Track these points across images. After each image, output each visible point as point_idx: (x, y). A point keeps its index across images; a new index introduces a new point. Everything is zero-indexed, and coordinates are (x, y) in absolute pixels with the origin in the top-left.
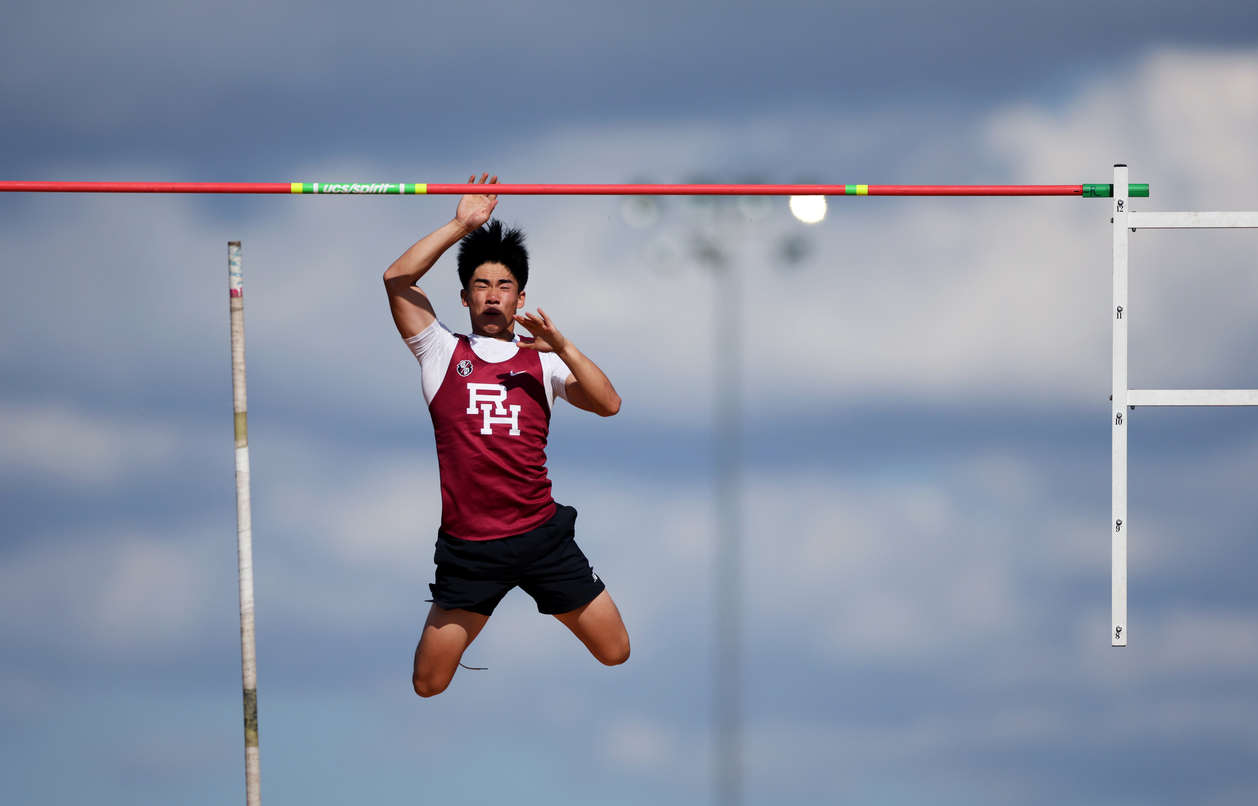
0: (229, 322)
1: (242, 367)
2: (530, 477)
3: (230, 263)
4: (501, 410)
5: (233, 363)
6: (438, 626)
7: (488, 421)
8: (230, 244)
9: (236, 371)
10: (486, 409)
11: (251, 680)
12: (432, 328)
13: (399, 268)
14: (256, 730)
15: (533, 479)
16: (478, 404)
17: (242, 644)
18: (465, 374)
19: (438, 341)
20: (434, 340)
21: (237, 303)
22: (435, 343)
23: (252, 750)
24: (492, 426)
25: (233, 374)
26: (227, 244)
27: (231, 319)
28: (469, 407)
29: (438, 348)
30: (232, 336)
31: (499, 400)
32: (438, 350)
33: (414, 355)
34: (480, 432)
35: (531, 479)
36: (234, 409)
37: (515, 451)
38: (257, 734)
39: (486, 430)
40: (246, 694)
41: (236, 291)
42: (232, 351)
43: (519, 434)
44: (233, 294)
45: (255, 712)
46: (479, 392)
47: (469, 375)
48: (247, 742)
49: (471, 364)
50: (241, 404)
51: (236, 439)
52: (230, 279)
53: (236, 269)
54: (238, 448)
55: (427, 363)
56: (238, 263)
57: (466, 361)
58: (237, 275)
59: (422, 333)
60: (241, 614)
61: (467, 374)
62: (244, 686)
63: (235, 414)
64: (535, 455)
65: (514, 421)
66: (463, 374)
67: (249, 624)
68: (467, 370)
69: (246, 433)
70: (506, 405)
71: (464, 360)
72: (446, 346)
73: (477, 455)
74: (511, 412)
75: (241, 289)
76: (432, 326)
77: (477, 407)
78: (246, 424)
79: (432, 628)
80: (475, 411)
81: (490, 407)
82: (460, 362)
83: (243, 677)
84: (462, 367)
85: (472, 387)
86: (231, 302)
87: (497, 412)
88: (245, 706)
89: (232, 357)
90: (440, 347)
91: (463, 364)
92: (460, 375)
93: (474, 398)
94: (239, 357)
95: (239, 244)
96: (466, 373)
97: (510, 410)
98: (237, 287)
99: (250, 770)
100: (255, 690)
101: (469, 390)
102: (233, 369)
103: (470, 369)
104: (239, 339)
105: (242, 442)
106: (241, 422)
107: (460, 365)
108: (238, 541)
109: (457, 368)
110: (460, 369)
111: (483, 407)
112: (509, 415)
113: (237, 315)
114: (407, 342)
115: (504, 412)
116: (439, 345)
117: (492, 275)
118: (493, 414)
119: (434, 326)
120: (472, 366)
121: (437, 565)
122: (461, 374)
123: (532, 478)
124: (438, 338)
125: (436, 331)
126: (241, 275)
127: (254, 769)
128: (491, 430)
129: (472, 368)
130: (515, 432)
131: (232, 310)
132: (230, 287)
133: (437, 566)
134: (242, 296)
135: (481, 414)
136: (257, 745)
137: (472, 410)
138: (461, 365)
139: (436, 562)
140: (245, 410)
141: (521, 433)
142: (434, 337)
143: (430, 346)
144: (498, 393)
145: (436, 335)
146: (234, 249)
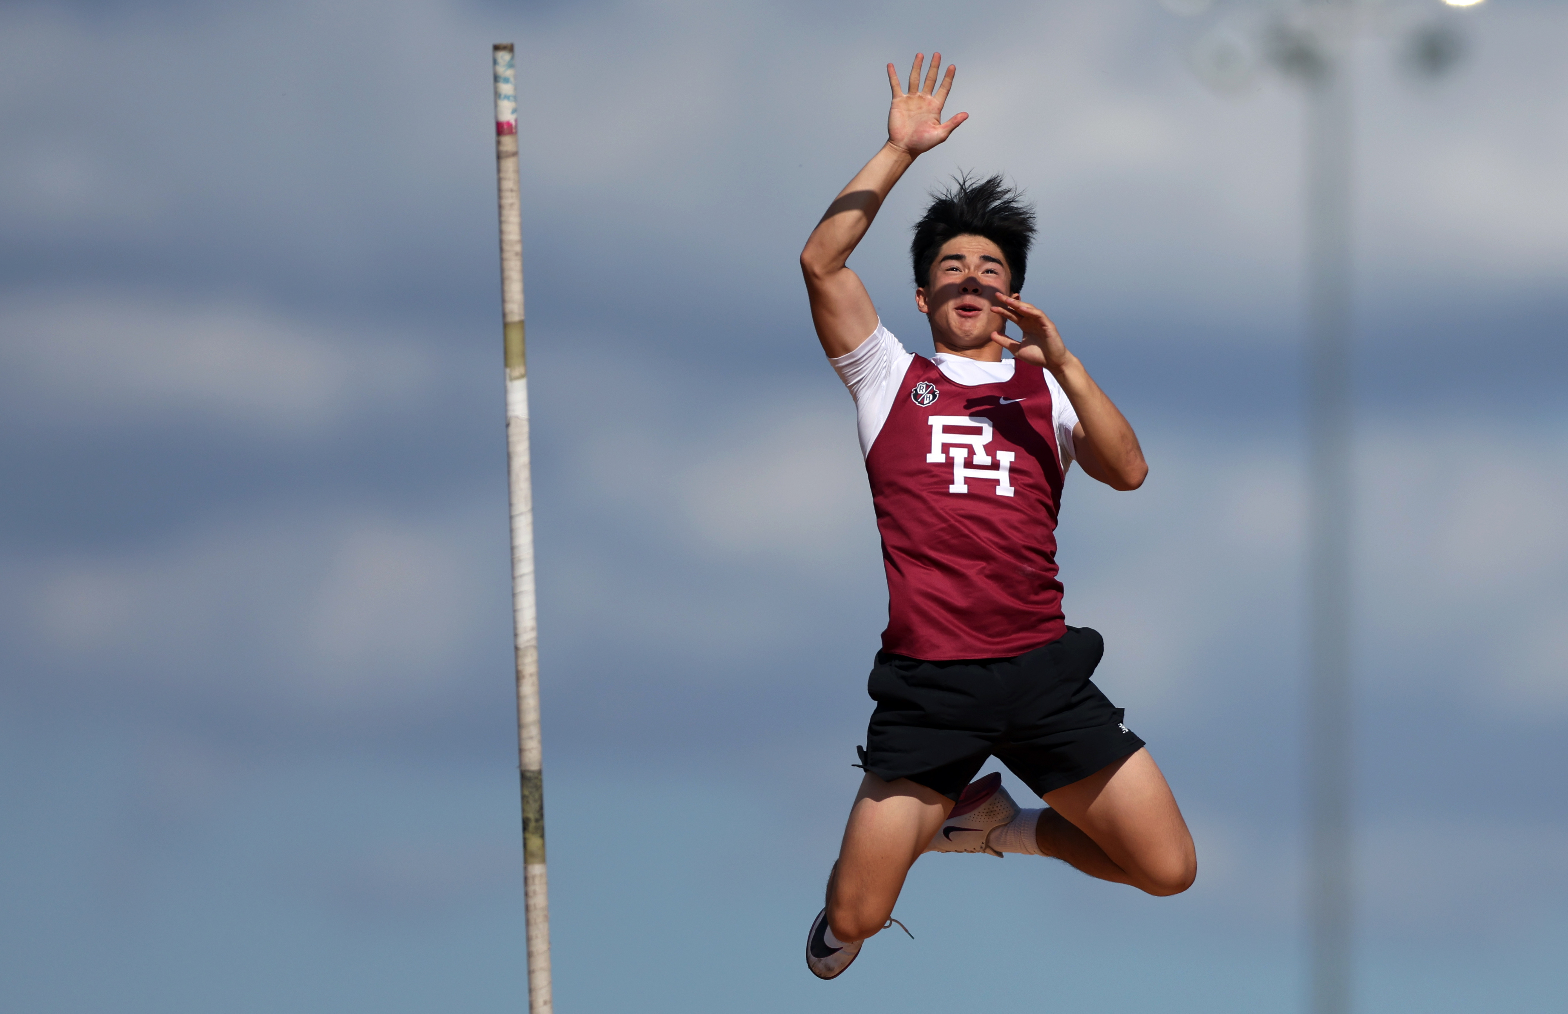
0: (495, 177)
1: (518, 248)
2: (1030, 566)
3: (496, 78)
4: (981, 458)
5: (501, 241)
6: (878, 798)
7: (960, 473)
8: (497, 48)
9: (506, 255)
10: (959, 455)
11: (533, 756)
12: (875, 337)
13: (822, 244)
14: (542, 836)
15: (1034, 570)
16: (946, 448)
17: (518, 697)
18: (925, 403)
19: (885, 358)
20: (879, 357)
21: (508, 143)
22: (878, 364)
23: (537, 869)
24: (968, 480)
25: (502, 260)
26: (491, 48)
27: (499, 171)
28: (930, 452)
29: (884, 368)
30: (500, 197)
31: (979, 442)
32: (884, 372)
33: (844, 384)
34: (949, 491)
35: (1030, 569)
36: (504, 315)
37: (1005, 521)
38: (543, 845)
39: (959, 487)
40: (524, 777)
41: (509, 124)
42: (501, 222)
43: (1012, 495)
44: (501, 129)
45: (541, 808)
46: (947, 429)
47: (933, 404)
48: (528, 856)
49: (936, 389)
50: (515, 307)
51: (506, 365)
52: (496, 106)
53: (506, 88)
54: (512, 379)
55: (865, 395)
56: (512, 79)
57: (926, 384)
58: (511, 98)
59: (859, 348)
60: (517, 649)
61: (929, 403)
62: (521, 764)
63: (506, 325)
64: (1039, 531)
65: (1003, 476)
66: (922, 402)
67: (529, 665)
68: (929, 398)
69: (524, 355)
70: (990, 449)
71: (923, 382)
72: (896, 363)
73: (944, 525)
74: (999, 461)
75: (516, 121)
76: (875, 334)
77: (943, 452)
78: (524, 340)
79: (868, 802)
80: (942, 459)
81: (964, 452)
82: (918, 384)
83: (521, 751)
84: (919, 393)
85: (937, 422)
86: (498, 143)
87: (977, 460)
88: (524, 798)
89: (501, 232)
90: (887, 367)
91: (922, 388)
92: (917, 404)
93: (938, 438)
94: (513, 232)
95: (510, 48)
96: (928, 401)
97: (998, 458)
98: (507, 115)
99: (532, 902)
100: (540, 772)
101: (931, 426)
102: (502, 250)
103: (934, 396)
104: (510, 199)
105: (518, 370)
106: (515, 337)
107: (916, 390)
108: (511, 531)
109: (912, 394)
110: (917, 396)
111: (953, 452)
112: (995, 466)
113: (509, 165)
114: (834, 364)
115: (988, 460)
116: (885, 363)
117: (970, 250)
118: (969, 464)
119: (878, 335)
120: (938, 392)
121: (877, 702)
122: (919, 403)
123: (1032, 567)
124: (884, 353)
125: (881, 342)
126: (515, 98)
127: (539, 900)
128: (966, 486)
129: (938, 395)
130: (1005, 490)
131: (499, 157)
132: (496, 117)
133: (874, 704)
134: (516, 133)
135: (950, 463)
136: (543, 861)
137: (935, 456)
138: (918, 390)
139: (873, 694)
140: (522, 318)
141: (1016, 492)
142: (879, 352)
143: (872, 366)
144: (978, 431)
145: (881, 348)
146: (504, 57)
